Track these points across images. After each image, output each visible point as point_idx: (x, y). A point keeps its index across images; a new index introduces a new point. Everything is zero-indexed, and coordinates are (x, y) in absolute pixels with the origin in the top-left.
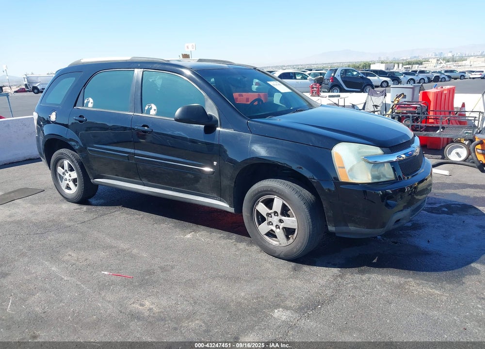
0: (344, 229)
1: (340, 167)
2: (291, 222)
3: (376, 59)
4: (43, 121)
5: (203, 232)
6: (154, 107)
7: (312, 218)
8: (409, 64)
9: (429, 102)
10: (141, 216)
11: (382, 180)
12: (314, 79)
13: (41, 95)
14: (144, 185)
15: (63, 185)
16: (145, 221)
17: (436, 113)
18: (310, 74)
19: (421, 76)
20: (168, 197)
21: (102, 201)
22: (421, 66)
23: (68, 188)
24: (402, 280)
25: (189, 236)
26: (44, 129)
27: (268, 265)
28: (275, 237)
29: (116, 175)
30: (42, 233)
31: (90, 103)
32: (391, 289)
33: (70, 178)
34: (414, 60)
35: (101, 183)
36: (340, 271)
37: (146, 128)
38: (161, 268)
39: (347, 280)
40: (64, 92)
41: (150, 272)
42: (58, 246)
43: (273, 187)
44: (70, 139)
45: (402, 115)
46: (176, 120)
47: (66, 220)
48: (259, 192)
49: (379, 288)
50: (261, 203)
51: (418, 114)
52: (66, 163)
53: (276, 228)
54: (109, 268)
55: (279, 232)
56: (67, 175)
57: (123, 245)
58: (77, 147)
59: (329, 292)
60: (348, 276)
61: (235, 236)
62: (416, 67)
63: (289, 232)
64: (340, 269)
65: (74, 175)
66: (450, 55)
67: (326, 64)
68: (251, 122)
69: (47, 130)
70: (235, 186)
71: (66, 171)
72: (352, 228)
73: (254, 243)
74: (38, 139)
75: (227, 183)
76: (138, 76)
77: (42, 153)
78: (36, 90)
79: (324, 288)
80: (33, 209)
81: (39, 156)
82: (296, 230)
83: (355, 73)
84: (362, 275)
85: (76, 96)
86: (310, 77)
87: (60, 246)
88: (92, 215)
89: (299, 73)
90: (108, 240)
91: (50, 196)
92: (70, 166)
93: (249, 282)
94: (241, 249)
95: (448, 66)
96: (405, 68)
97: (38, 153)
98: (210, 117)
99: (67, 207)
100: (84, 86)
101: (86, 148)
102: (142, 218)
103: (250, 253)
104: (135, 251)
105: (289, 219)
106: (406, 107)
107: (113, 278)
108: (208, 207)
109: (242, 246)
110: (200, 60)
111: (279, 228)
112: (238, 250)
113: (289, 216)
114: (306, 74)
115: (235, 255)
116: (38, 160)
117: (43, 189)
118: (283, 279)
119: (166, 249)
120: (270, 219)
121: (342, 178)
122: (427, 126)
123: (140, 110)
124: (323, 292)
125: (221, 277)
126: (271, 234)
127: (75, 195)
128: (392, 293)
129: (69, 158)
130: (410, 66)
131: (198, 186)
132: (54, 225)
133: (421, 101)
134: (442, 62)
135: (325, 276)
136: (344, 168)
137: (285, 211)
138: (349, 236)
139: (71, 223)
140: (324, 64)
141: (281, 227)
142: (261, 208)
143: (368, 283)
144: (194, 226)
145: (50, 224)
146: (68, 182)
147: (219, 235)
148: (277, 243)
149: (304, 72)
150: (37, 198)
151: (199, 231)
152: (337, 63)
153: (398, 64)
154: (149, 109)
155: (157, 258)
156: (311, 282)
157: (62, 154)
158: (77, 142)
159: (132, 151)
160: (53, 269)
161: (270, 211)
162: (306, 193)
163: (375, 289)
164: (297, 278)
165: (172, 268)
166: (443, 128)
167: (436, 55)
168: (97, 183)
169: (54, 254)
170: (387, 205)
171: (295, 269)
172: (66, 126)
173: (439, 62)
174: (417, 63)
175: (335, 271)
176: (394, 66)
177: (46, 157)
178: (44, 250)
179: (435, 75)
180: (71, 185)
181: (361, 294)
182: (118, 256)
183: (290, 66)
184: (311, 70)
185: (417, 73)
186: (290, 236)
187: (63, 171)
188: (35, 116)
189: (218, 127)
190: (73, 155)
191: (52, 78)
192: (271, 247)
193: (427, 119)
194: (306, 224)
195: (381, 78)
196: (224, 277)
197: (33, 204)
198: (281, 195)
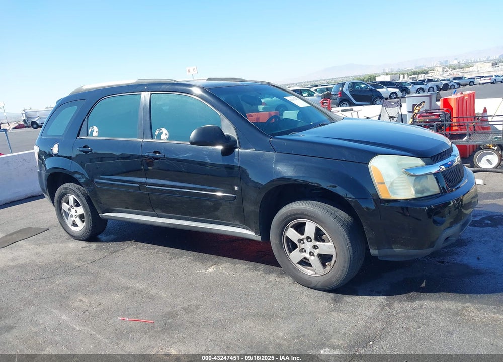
0: (388, 251)
1: (379, 183)
2: (327, 248)
3: (380, 71)
4: (45, 155)
5: (226, 264)
6: (165, 131)
7: (351, 242)
8: (415, 74)
9: (451, 108)
10: (156, 251)
11: (425, 194)
12: (321, 95)
13: (40, 130)
14: (158, 216)
15: (69, 222)
16: (161, 255)
17: (459, 119)
18: (316, 90)
19: (430, 85)
20: (185, 228)
21: (112, 237)
22: (426, 76)
23: (75, 225)
24: (460, 305)
25: (211, 270)
26: (46, 163)
27: (304, 298)
28: (310, 265)
29: (126, 208)
30: (48, 277)
31: (95, 132)
32: (449, 317)
33: (76, 214)
34: (419, 70)
35: (111, 218)
36: (386, 299)
37: (158, 154)
38: (184, 309)
39: (396, 309)
40: (67, 122)
41: (172, 315)
42: (67, 290)
43: (304, 209)
44: (75, 172)
45: (425, 124)
46: (192, 143)
47: (74, 260)
48: (288, 216)
49: (434, 316)
50: (291, 229)
51: (441, 121)
52: (71, 198)
53: (310, 255)
54: (126, 313)
55: (314, 260)
56: (73, 211)
57: (139, 285)
58: (83, 180)
59: (379, 325)
60: (397, 304)
61: (262, 267)
62: (422, 77)
63: (325, 259)
64: (385, 297)
65: (81, 210)
66: (455, 62)
67: (329, 80)
68: (274, 140)
69: (49, 164)
70: (260, 211)
71: (72, 206)
72: (397, 250)
73: (285, 274)
74: (40, 174)
75: (252, 208)
76: (145, 100)
77: (45, 189)
78: (35, 125)
79: (372, 321)
80: (38, 251)
81: (42, 193)
82: (334, 257)
83: (363, 86)
84: (412, 302)
85: (79, 126)
86: (317, 93)
87: (69, 291)
88: (102, 253)
89: (305, 90)
90: (123, 281)
91: (55, 235)
92: (75, 201)
93: (286, 319)
94: (270, 281)
95: (455, 73)
96: (411, 78)
97: (40, 189)
98: (228, 138)
99: (74, 246)
100: (87, 114)
101: (92, 181)
102: (157, 252)
103: (282, 285)
104: (153, 291)
105: (324, 245)
106: (428, 116)
107: (131, 324)
108: (228, 236)
109: (272, 277)
110: (209, 80)
111: (314, 255)
112: (268, 282)
113: (324, 241)
114: (313, 90)
115: (266, 288)
116: (41, 196)
117: (47, 227)
118: (323, 314)
119: (187, 286)
120: (302, 246)
121: (383, 195)
122: (452, 134)
123: (150, 136)
124: (371, 326)
125: (253, 315)
126: (305, 263)
127: (82, 232)
128: (451, 322)
129: (74, 192)
130: (416, 76)
131: (218, 213)
132: (62, 267)
133: (442, 108)
134: (448, 70)
135: (371, 306)
136: (384, 183)
137: (319, 236)
138: (393, 259)
139: (80, 264)
140: (328, 80)
141: (316, 254)
142: (292, 234)
143: (421, 311)
144: (216, 258)
145: (57, 266)
146: (74, 218)
147: (244, 267)
148: (313, 272)
149: (310, 88)
150: (41, 238)
151: (222, 264)
152: (341, 78)
153: (404, 75)
154: (160, 134)
155: (179, 297)
156: (356, 314)
157: (66, 188)
158: (83, 175)
159: (143, 180)
160: (63, 318)
161: (302, 237)
162: (341, 214)
163: (431, 318)
164: (339, 311)
165: (197, 307)
166: (470, 135)
167: (442, 63)
168: (106, 217)
169: (62, 300)
170: (435, 222)
171: (335, 300)
172: (70, 158)
173: (445, 70)
174: (422, 73)
175: (381, 299)
176: (400, 77)
177: (49, 193)
178: (52, 296)
179: (444, 83)
180: (78, 221)
181: (416, 325)
182: (135, 298)
183: (294, 84)
184: (317, 86)
185: (425, 82)
186: (327, 264)
187: (69, 207)
188: (36, 150)
189: (237, 148)
190: (79, 189)
191: (50, 112)
192: (306, 277)
193: (451, 126)
194: (345, 249)
195: (389, 89)
196: (257, 315)
197: (37, 245)
198: (313, 218)
